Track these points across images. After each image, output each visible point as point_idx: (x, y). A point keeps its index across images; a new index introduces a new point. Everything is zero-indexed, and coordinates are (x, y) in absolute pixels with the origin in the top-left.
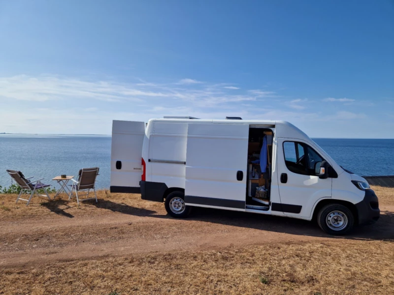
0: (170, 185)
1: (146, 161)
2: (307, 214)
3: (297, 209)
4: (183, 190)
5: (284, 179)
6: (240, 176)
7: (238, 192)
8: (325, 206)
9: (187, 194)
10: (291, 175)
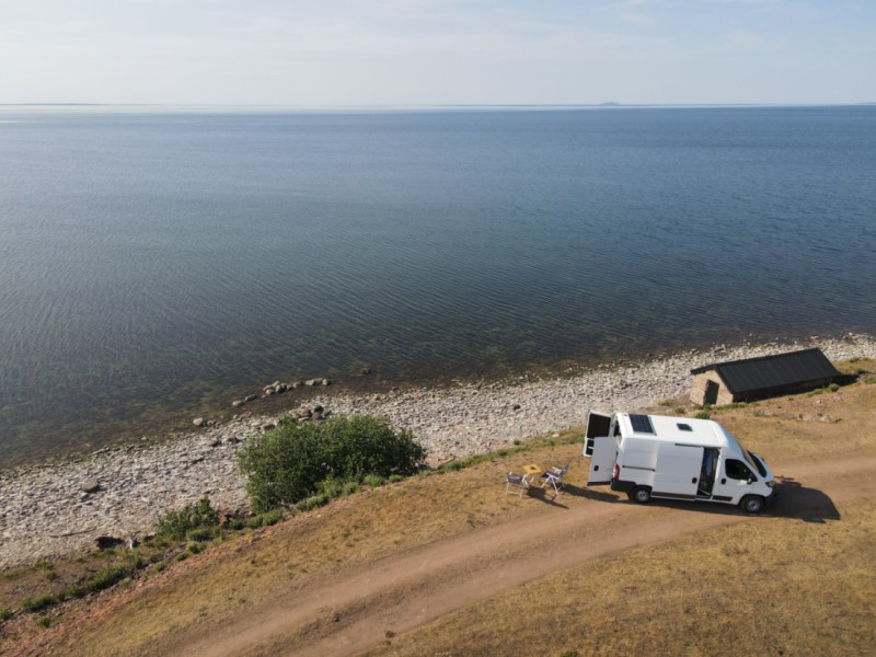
0: (638, 483)
1: (621, 466)
2: (735, 501)
3: (730, 499)
4: (650, 488)
5: (724, 481)
6: (694, 481)
7: (692, 490)
8: (747, 498)
9: (653, 490)
10: (729, 480)
